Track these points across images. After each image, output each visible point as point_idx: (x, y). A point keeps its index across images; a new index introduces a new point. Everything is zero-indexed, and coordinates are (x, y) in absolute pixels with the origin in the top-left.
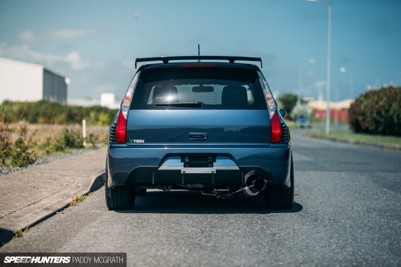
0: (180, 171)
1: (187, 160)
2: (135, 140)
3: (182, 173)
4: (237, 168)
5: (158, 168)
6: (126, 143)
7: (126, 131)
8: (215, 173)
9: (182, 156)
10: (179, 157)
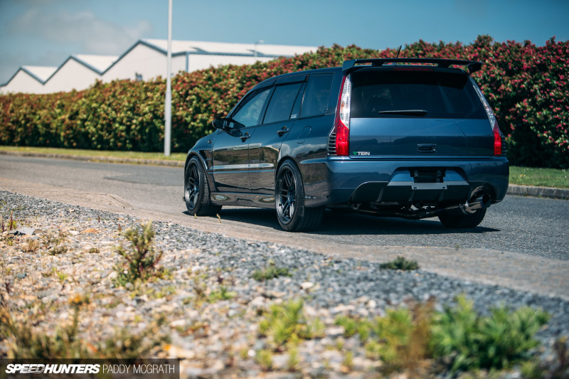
0: (410, 187)
1: (416, 175)
2: (359, 153)
3: (413, 188)
4: (465, 183)
5: (387, 183)
6: (348, 155)
7: (349, 142)
8: (446, 188)
9: (411, 170)
10: (407, 171)
